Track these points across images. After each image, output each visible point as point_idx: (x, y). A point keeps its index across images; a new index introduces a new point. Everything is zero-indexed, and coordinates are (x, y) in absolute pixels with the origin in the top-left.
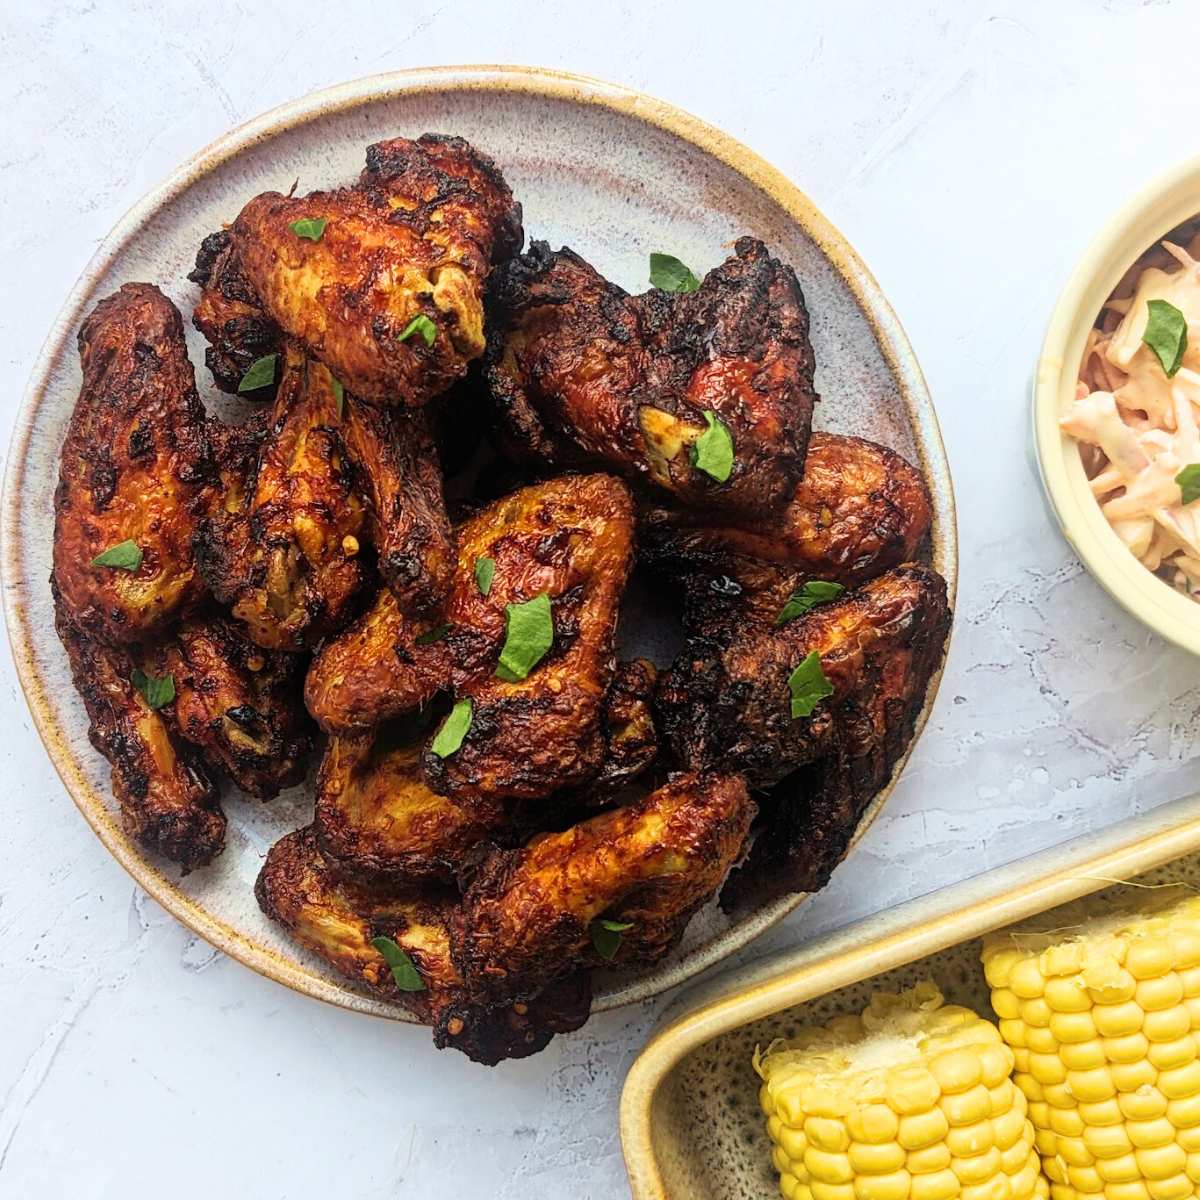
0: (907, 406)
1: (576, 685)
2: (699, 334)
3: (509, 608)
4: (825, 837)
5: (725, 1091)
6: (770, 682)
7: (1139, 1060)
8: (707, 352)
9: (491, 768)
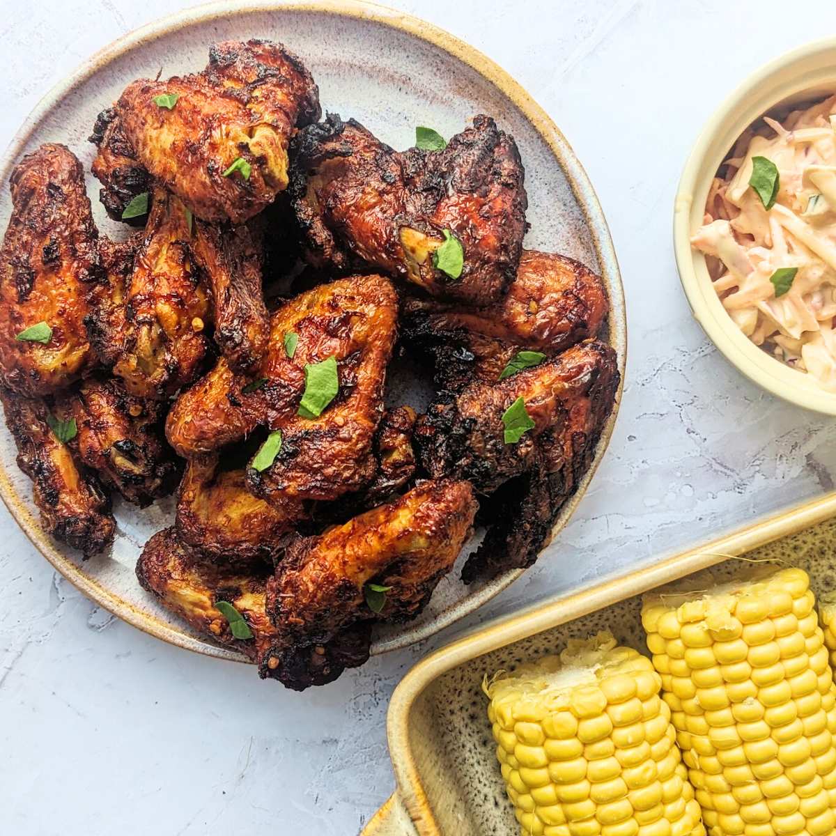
0: (591, 232)
1: (355, 421)
2: (443, 178)
3: (308, 367)
4: (531, 528)
5: (467, 710)
6: (489, 418)
7: (746, 680)
8: (447, 190)
9: (294, 479)
